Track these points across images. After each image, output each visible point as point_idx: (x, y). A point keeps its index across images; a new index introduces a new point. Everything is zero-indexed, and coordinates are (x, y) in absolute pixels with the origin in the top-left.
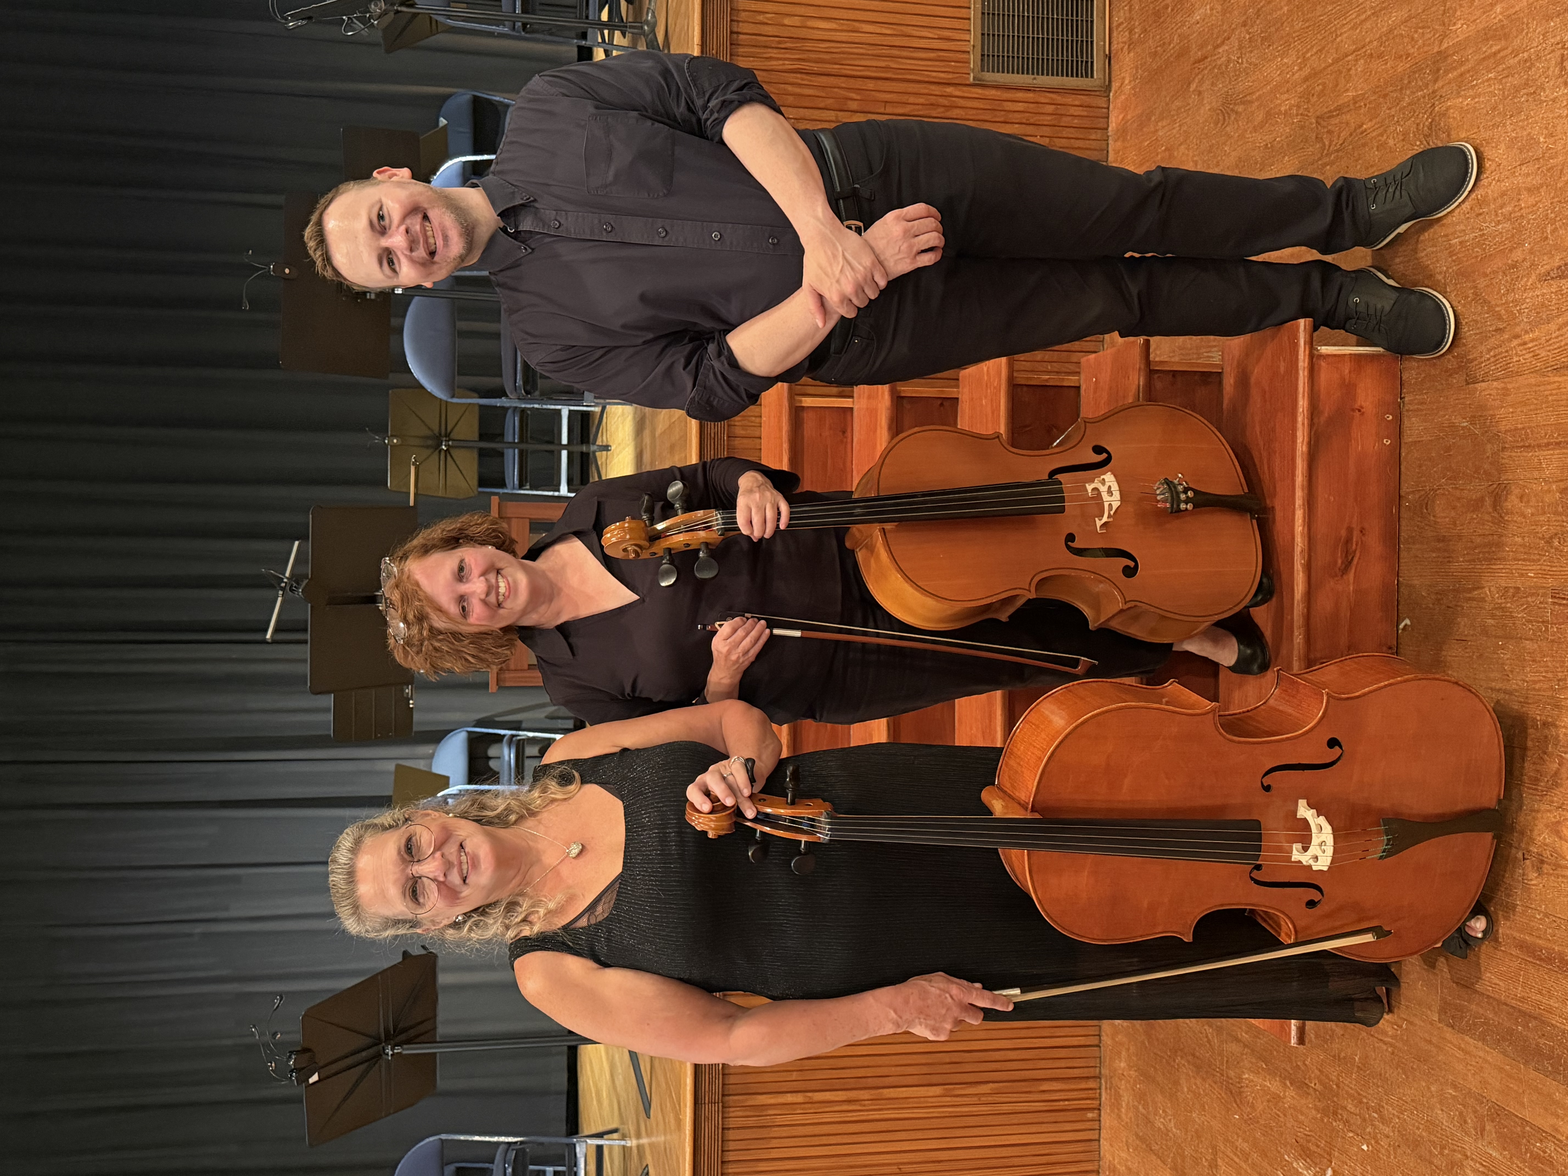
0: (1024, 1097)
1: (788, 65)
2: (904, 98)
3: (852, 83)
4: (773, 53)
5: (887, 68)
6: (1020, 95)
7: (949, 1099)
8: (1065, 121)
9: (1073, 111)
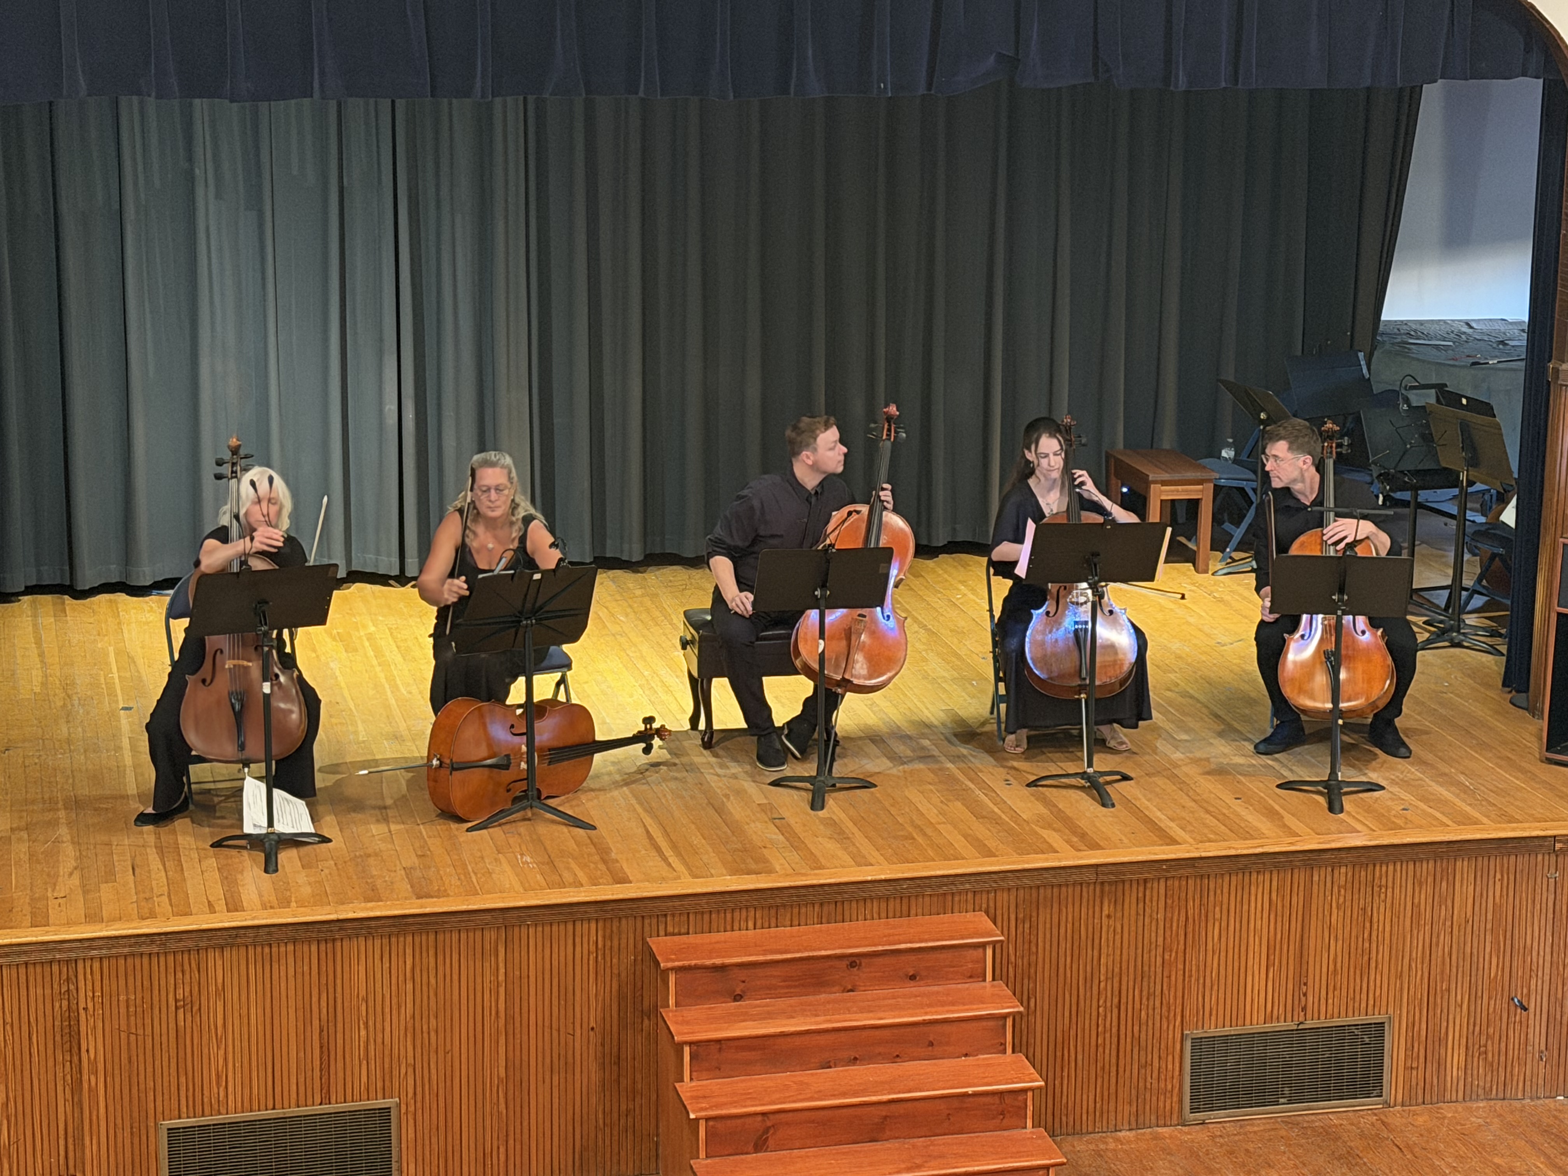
0: (495, 1136)
1: (1190, 913)
2: (1173, 990)
3: (1181, 955)
4: (1197, 902)
5: (1190, 976)
6: (1177, 1065)
7: (496, 1082)
8: (1162, 1098)
9: (1168, 1102)
